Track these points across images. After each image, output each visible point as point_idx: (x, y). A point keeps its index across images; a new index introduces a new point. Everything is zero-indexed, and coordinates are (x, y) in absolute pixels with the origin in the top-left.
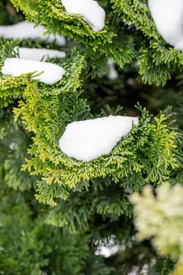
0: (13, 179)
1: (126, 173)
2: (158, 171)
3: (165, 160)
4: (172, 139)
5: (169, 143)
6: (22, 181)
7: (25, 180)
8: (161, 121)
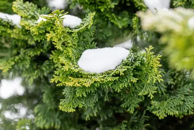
0: (41, 119)
1: (126, 85)
2: (148, 88)
3: (154, 77)
4: (158, 60)
5: (156, 63)
6: (47, 121)
7: (49, 120)
8: (150, 50)
